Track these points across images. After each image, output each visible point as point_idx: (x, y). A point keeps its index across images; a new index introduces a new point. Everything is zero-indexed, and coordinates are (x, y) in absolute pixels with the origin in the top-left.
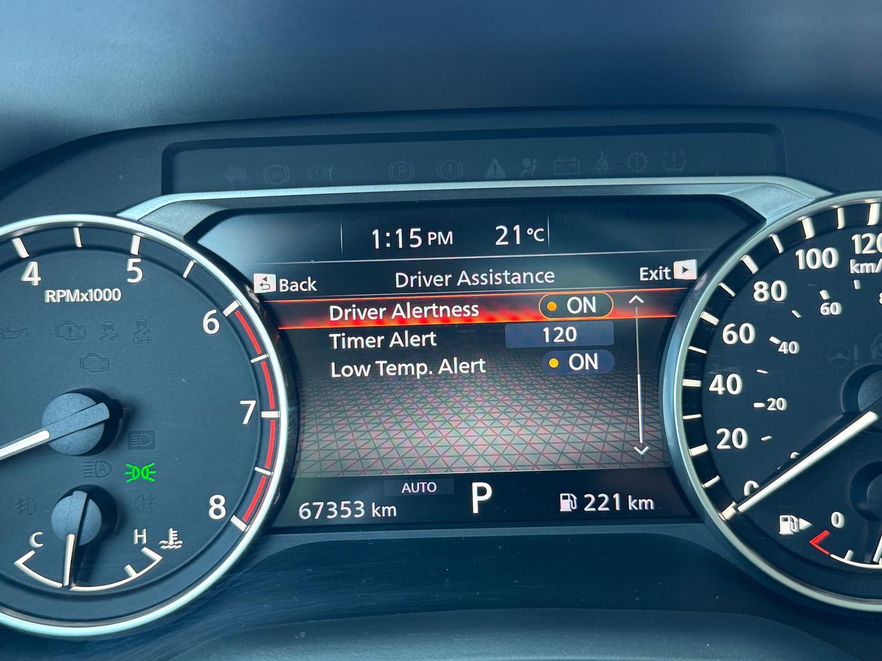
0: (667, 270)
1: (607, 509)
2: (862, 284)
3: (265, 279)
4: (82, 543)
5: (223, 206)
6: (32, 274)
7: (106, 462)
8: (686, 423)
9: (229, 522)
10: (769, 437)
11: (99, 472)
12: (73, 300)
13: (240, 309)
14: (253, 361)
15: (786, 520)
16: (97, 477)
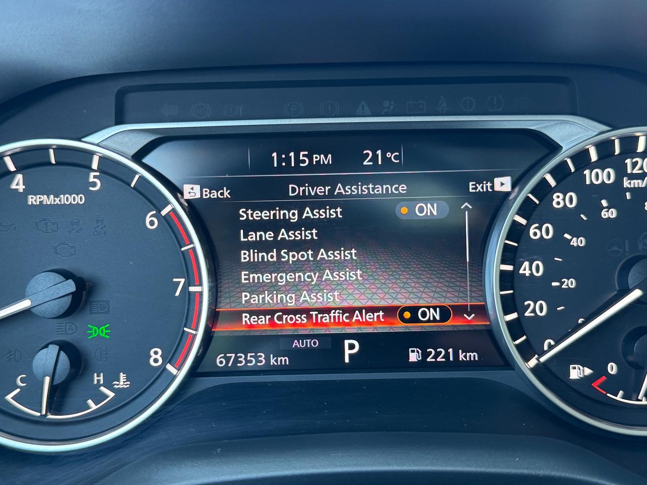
0: (489, 184)
1: (444, 360)
2: (632, 195)
3: (192, 189)
4: (55, 384)
5: (160, 134)
6: (18, 183)
7: (72, 323)
8: (502, 296)
9: (165, 369)
10: (562, 308)
11: (69, 331)
12: (49, 203)
13: (174, 210)
14: (183, 249)
15: (574, 368)
16: (67, 334)
